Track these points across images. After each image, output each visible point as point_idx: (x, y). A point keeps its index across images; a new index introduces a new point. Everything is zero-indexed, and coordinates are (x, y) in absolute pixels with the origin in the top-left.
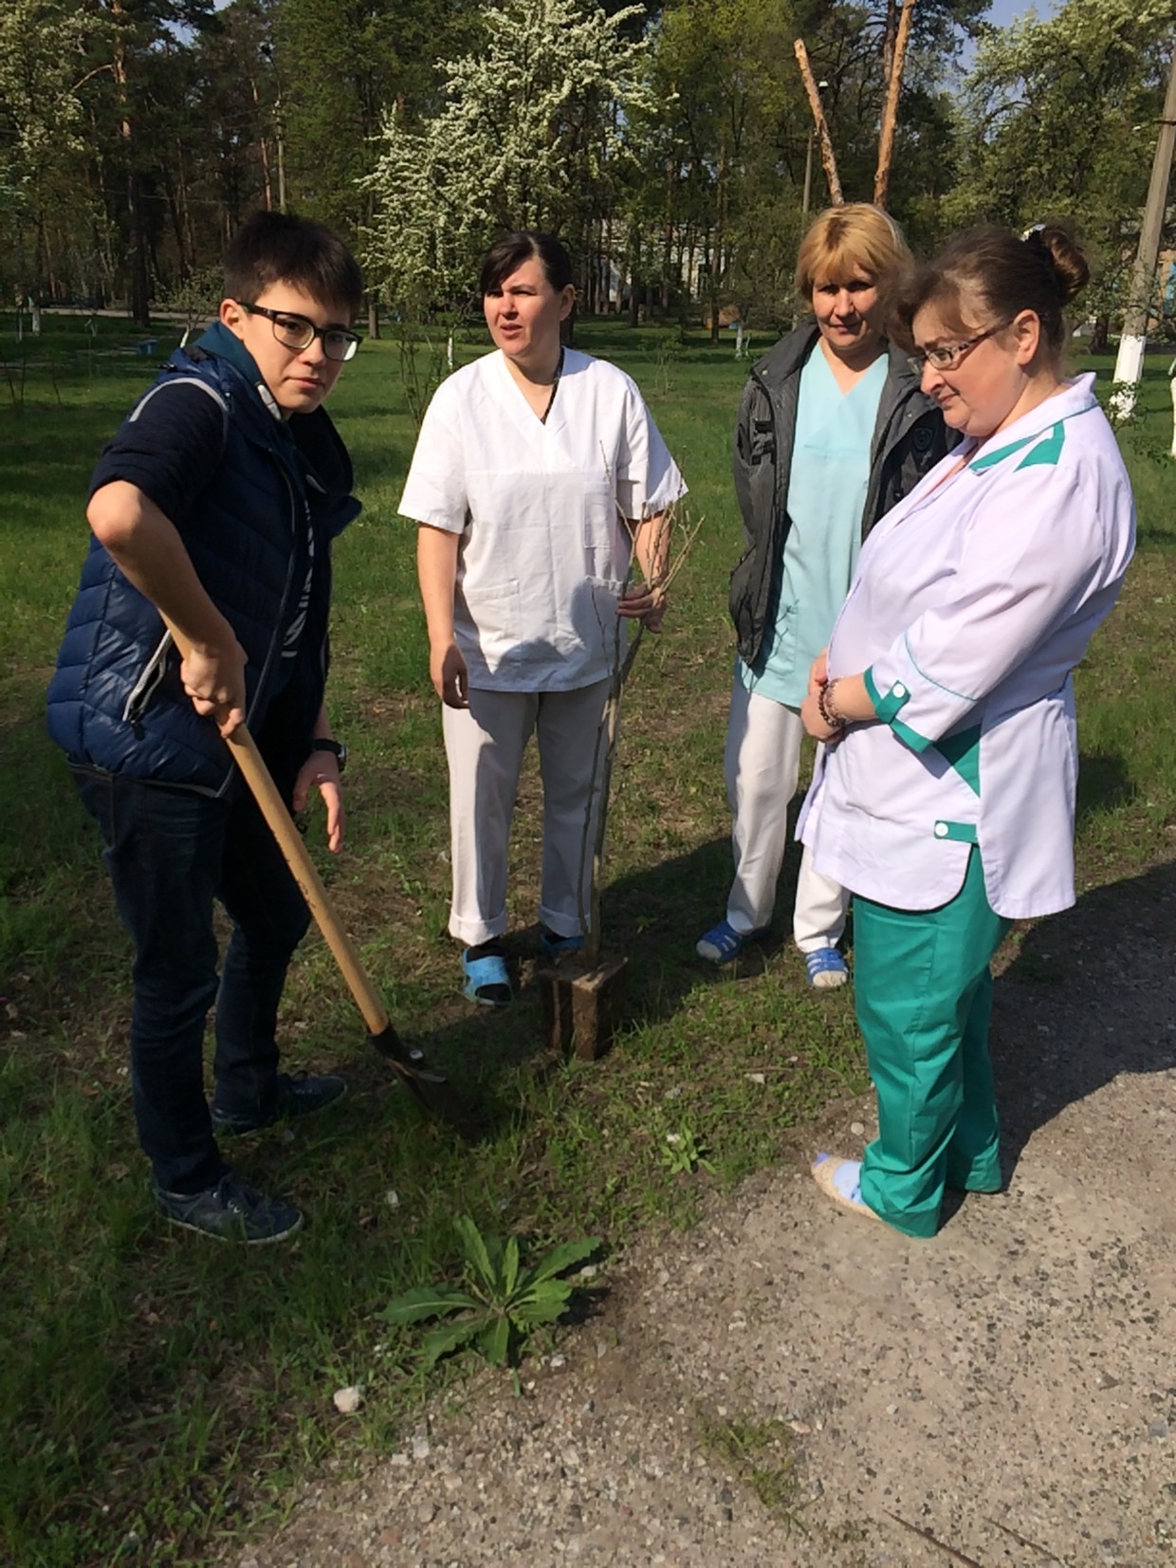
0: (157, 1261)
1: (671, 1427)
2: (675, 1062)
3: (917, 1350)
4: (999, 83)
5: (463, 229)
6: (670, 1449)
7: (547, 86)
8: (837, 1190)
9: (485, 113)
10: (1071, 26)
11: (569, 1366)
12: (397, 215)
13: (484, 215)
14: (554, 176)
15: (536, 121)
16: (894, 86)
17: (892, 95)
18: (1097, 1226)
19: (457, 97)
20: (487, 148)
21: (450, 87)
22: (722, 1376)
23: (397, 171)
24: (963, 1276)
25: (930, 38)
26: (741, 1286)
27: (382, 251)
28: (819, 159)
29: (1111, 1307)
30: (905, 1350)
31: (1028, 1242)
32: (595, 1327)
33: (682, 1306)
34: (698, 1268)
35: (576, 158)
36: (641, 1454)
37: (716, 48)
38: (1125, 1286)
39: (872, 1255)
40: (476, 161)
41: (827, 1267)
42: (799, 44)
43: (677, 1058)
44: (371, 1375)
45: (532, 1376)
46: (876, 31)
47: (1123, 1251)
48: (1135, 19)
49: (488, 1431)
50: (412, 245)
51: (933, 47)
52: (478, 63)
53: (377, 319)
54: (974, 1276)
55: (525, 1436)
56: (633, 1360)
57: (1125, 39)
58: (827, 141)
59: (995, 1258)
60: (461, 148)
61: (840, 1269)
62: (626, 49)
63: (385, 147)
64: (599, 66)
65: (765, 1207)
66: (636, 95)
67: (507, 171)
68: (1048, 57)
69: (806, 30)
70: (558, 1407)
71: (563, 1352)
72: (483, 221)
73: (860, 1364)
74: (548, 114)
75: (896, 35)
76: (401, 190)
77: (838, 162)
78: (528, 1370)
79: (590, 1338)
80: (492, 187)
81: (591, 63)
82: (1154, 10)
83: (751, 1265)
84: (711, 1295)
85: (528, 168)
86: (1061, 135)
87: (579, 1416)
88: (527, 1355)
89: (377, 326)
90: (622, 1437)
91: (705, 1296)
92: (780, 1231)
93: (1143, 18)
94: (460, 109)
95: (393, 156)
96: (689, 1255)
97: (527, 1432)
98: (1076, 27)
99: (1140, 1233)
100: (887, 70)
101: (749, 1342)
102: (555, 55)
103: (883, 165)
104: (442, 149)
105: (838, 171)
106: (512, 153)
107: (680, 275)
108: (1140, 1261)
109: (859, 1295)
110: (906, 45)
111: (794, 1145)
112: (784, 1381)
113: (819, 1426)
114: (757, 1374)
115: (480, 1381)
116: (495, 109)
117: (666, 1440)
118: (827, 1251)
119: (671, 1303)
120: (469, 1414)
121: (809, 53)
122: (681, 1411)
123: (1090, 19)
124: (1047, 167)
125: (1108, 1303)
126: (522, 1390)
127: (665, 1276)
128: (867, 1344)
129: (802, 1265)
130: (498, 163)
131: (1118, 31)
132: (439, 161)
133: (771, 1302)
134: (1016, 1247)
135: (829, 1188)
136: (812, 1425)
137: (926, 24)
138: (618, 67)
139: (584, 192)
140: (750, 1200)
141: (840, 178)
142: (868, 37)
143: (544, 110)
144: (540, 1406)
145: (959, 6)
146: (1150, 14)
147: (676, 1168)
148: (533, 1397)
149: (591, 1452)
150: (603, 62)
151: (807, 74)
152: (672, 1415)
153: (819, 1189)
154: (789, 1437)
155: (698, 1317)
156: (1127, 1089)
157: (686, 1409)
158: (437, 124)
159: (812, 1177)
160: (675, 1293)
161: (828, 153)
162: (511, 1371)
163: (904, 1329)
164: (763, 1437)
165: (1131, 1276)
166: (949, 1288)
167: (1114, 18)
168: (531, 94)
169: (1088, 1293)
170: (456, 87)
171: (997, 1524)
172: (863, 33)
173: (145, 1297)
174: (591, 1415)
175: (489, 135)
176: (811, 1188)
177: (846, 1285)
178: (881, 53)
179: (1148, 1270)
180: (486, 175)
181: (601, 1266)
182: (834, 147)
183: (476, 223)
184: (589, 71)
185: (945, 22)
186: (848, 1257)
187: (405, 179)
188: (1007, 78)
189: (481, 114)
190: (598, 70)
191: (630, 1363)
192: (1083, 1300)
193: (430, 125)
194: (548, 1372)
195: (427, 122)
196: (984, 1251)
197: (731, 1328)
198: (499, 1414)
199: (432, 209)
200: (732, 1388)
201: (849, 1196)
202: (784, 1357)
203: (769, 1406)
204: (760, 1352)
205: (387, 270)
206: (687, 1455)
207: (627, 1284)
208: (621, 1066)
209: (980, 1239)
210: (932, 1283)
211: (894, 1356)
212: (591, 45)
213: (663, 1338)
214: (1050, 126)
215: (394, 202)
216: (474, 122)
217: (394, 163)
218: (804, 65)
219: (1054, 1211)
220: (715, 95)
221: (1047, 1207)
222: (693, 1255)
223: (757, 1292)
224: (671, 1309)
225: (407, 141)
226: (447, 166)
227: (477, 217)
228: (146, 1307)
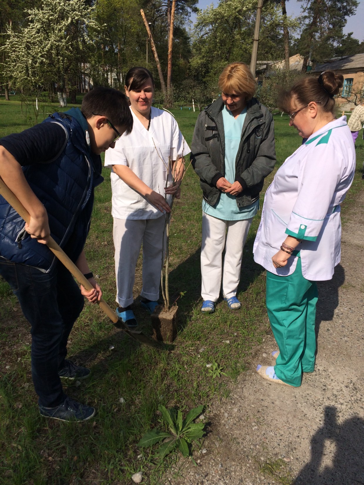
0: (44, 437)
1: (249, 468)
2: (199, 339)
3: (310, 427)
4: (204, 26)
5: (37, 65)
6: (251, 475)
7: (63, 19)
8: (268, 376)
9: (43, 27)
10: (224, 10)
11: (209, 452)
12: (15, 59)
13: (44, 60)
14: (67, 48)
15: (60, 30)
16: (172, 25)
17: (171, 28)
18: (344, 377)
19: (32, 21)
20: (44, 38)
21: (30, 18)
22: (257, 447)
23: (13, 45)
24: (313, 399)
25: (181, 11)
26: (250, 413)
27: (10, 71)
28: (150, 47)
29: (357, 403)
30: (306, 427)
31: (327, 385)
32: (211, 436)
33: (235, 424)
34: (236, 410)
35: (74, 42)
36: (243, 479)
37: (115, 10)
38: (358, 395)
39: (285, 397)
40: (41, 42)
41: (273, 403)
42: (142, 10)
43: (199, 338)
44: (142, 467)
45: (198, 458)
46: (164, 8)
47: (354, 384)
48: (242, 9)
49: (191, 481)
50: (20, 69)
51: (182, 14)
52: (39, 10)
53: (8, 94)
54: (316, 399)
55: (204, 480)
56: (229, 446)
57: (240, 14)
58: (152, 41)
59: (320, 392)
60: (35, 38)
61: (277, 403)
62: (88, 9)
63: (9, 37)
64: (80, 14)
65: (247, 386)
66: (93, 24)
67: (52, 46)
68: (218, 19)
69: (143, 6)
70: (210, 468)
71: (205, 447)
72: (44, 62)
73: (296, 434)
74: (64, 28)
75: (171, 9)
76: (14, 51)
77: (156, 48)
78: (196, 456)
79: (211, 441)
80: (47, 51)
81: (77, 13)
82: (247, 6)
83: (251, 406)
84: (243, 419)
85: (58, 46)
86: (223, 42)
87: (219, 469)
88: (194, 451)
89: (8, 96)
90: (235, 474)
91: (241, 420)
92: (255, 393)
93: (244, 9)
94: (34, 25)
95: (11, 40)
96: (231, 405)
97: (204, 479)
98: (225, 10)
99: (356, 378)
100: (169, 20)
101: (260, 433)
102: (65, 9)
103: (170, 50)
104: (28, 38)
105: (157, 51)
106: (53, 40)
107: (107, 81)
108: (359, 386)
109: (286, 411)
110: (174, 13)
111: (248, 363)
112: (276, 444)
113: (292, 458)
114: (267, 444)
115: (181, 463)
116: (46, 26)
117: (249, 472)
118: (271, 398)
119: (231, 423)
120: (182, 476)
121: (145, 14)
122: (250, 461)
123: (229, 8)
124: (220, 52)
125: (356, 401)
126: (197, 464)
127: (226, 415)
128: (295, 427)
129: (266, 404)
130: (48, 44)
131: (238, 12)
132: (28, 42)
133: (262, 418)
134: (324, 387)
135: (265, 376)
136: (290, 458)
137: (179, 7)
138: (86, 15)
139: (78, 54)
140: (242, 384)
141: (157, 53)
142: (161, 10)
143: (63, 27)
144: (204, 468)
145: (188, 2)
146: (246, 8)
147: (214, 376)
148: (201, 466)
149: (227, 481)
150: (81, 13)
151: (145, 20)
152: (248, 463)
153: (261, 376)
154: (286, 464)
155: (242, 427)
156: (334, 332)
157: (251, 460)
158: (26, 30)
159: (258, 373)
160: (232, 420)
161: (153, 45)
162: (190, 457)
163: (303, 420)
164: (277, 464)
165: (359, 392)
166: (311, 404)
167: (236, 8)
168: (58, 22)
169: (350, 399)
170: (32, 18)
171: (355, 480)
172: (160, 8)
173: (44, 451)
174: (222, 468)
175: (44, 34)
176: (259, 377)
177: (281, 408)
178: (166, 15)
179: (362, 389)
180: (45, 47)
181: (205, 414)
182: (155, 43)
183: (42, 63)
184: (77, 15)
185: (185, 7)
186: (278, 399)
187: (16, 48)
188: (206, 25)
189: (41, 27)
190: (80, 15)
191: (227, 447)
192: (349, 402)
193: (24, 30)
194: (203, 456)
195: (22, 29)
196: (316, 390)
197: (253, 429)
198: (192, 473)
199: (26, 58)
200: (261, 450)
201: (272, 377)
202: (273, 436)
203: (275, 454)
204: (265, 436)
205: (11, 77)
206: (257, 476)
207: (215, 419)
208: (181, 343)
209: (313, 386)
210: (305, 403)
211: (304, 429)
212: (77, 7)
213: (234, 437)
214: (220, 40)
215: (13, 55)
216: (39, 30)
217: (12, 42)
218: (144, 17)
219: (330, 374)
220: (116, 25)
221: (328, 373)
222: (232, 406)
223: (256, 415)
224: (232, 426)
225: (16, 35)
226: (30, 43)
227: (42, 61)
228: (46, 455)
